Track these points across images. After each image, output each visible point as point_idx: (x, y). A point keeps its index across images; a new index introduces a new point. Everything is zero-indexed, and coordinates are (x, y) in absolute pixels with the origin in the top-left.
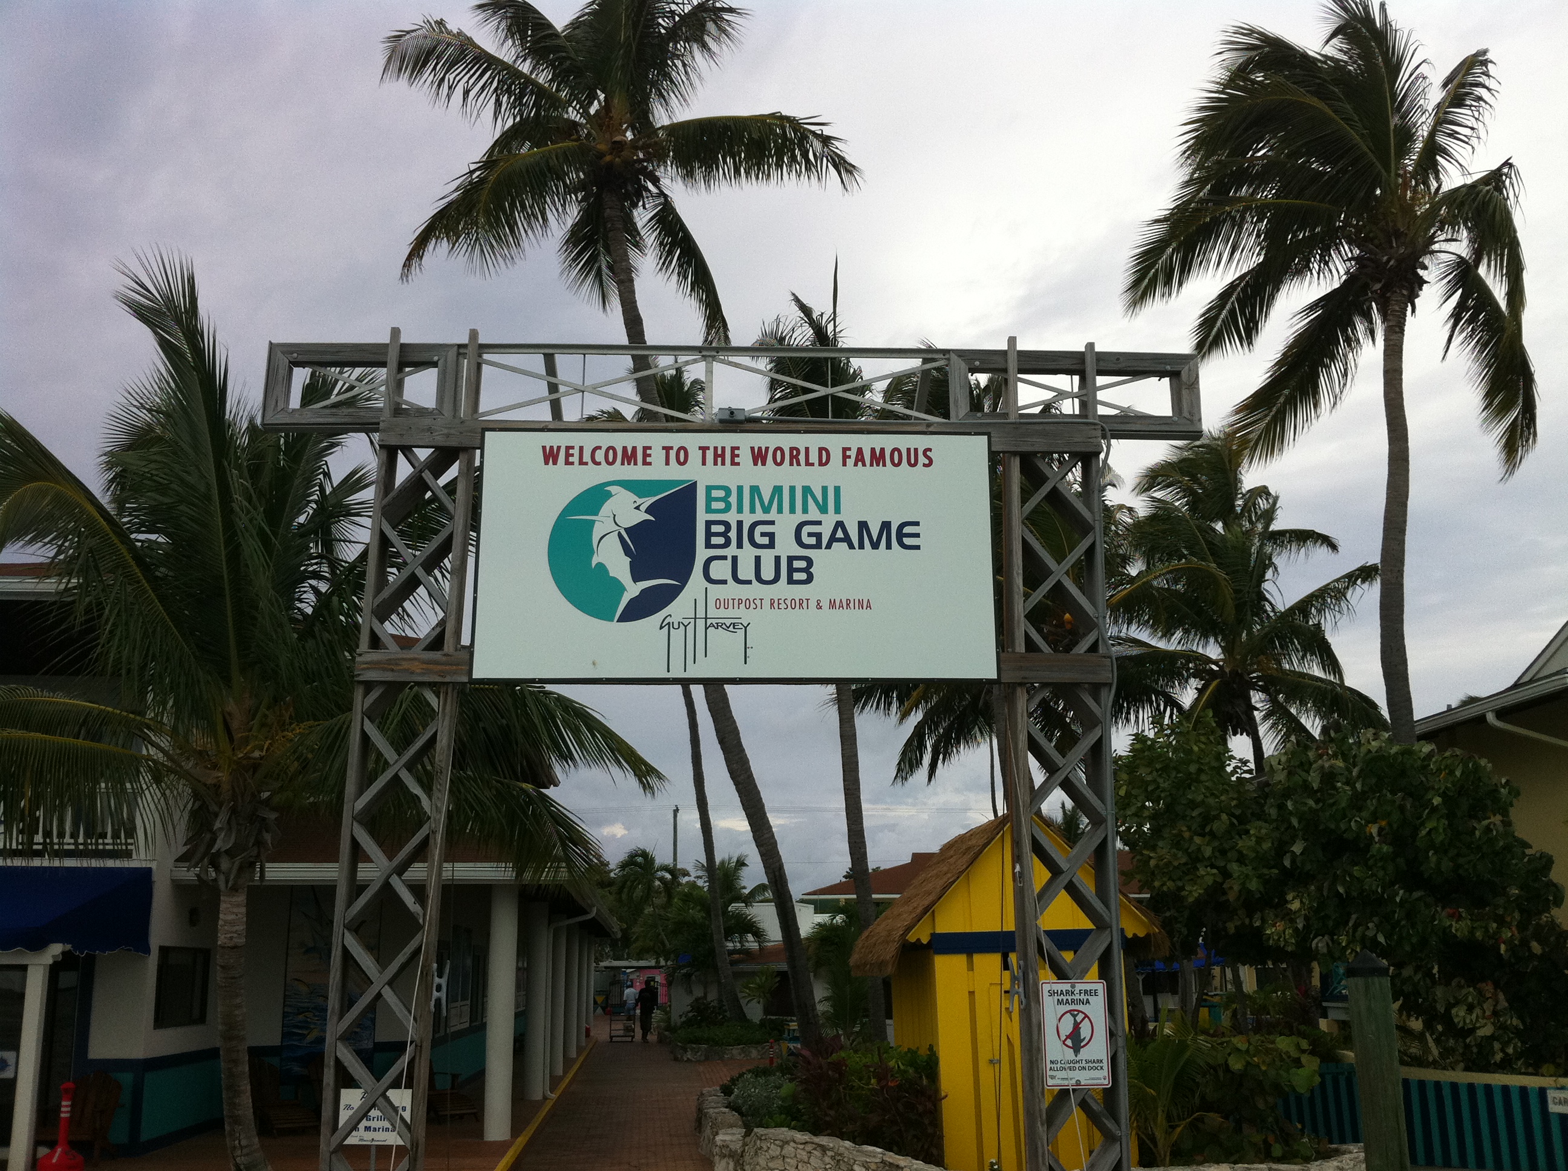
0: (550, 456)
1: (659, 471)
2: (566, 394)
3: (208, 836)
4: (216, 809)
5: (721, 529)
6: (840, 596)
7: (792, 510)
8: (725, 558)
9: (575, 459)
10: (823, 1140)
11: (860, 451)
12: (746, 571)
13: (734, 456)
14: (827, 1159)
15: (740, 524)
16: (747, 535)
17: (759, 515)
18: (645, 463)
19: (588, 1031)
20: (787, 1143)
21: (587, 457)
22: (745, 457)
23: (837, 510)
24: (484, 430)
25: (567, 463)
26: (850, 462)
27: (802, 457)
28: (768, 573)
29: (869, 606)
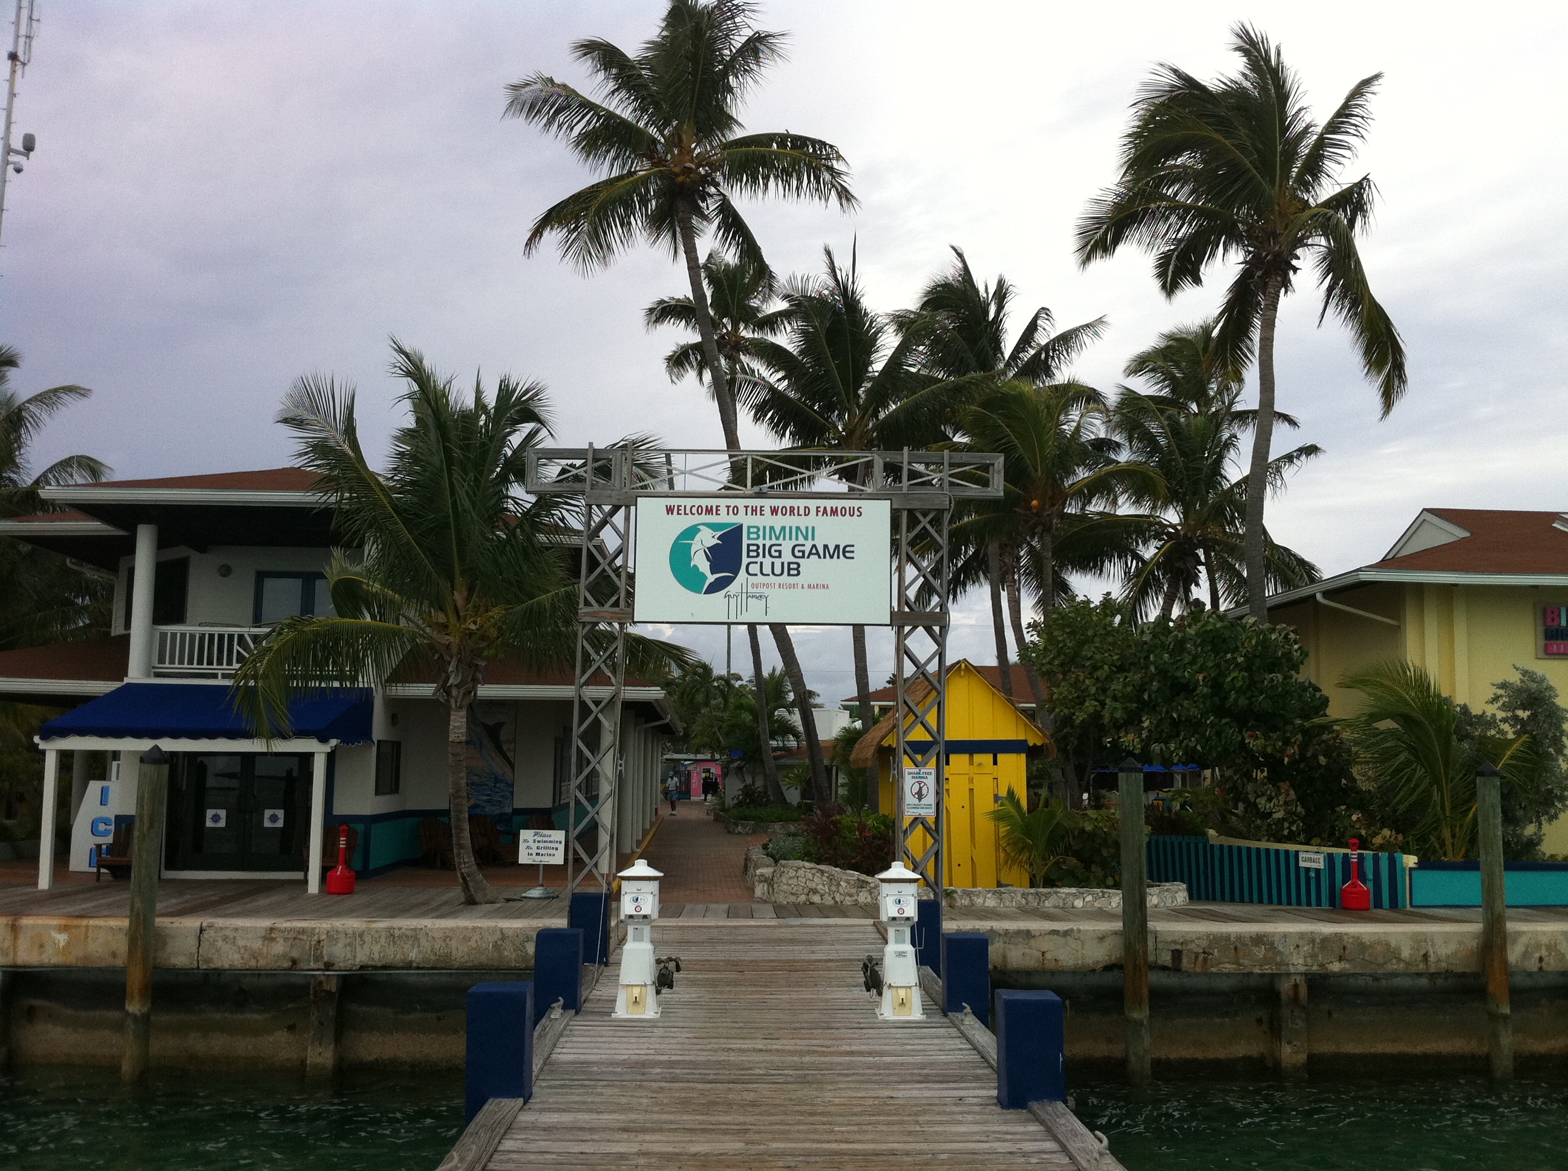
0: (670, 510)
1: (724, 518)
2: (676, 475)
3: (444, 675)
4: (449, 659)
5: (755, 548)
6: (813, 582)
7: (790, 539)
8: (756, 563)
9: (682, 512)
10: (822, 867)
11: (825, 508)
12: (767, 569)
13: (761, 511)
14: (825, 878)
15: (764, 545)
16: (768, 551)
17: (774, 541)
18: (717, 514)
19: (656, 809)
20: (800, 868)
21: (688, 511)
22: (767, 511)
23: (813, 539)
24: (637, 497)
25: (678, 514)
26: (820, 514)
27: (796, 512)
28: (778, 571)
29: (828, 587)
